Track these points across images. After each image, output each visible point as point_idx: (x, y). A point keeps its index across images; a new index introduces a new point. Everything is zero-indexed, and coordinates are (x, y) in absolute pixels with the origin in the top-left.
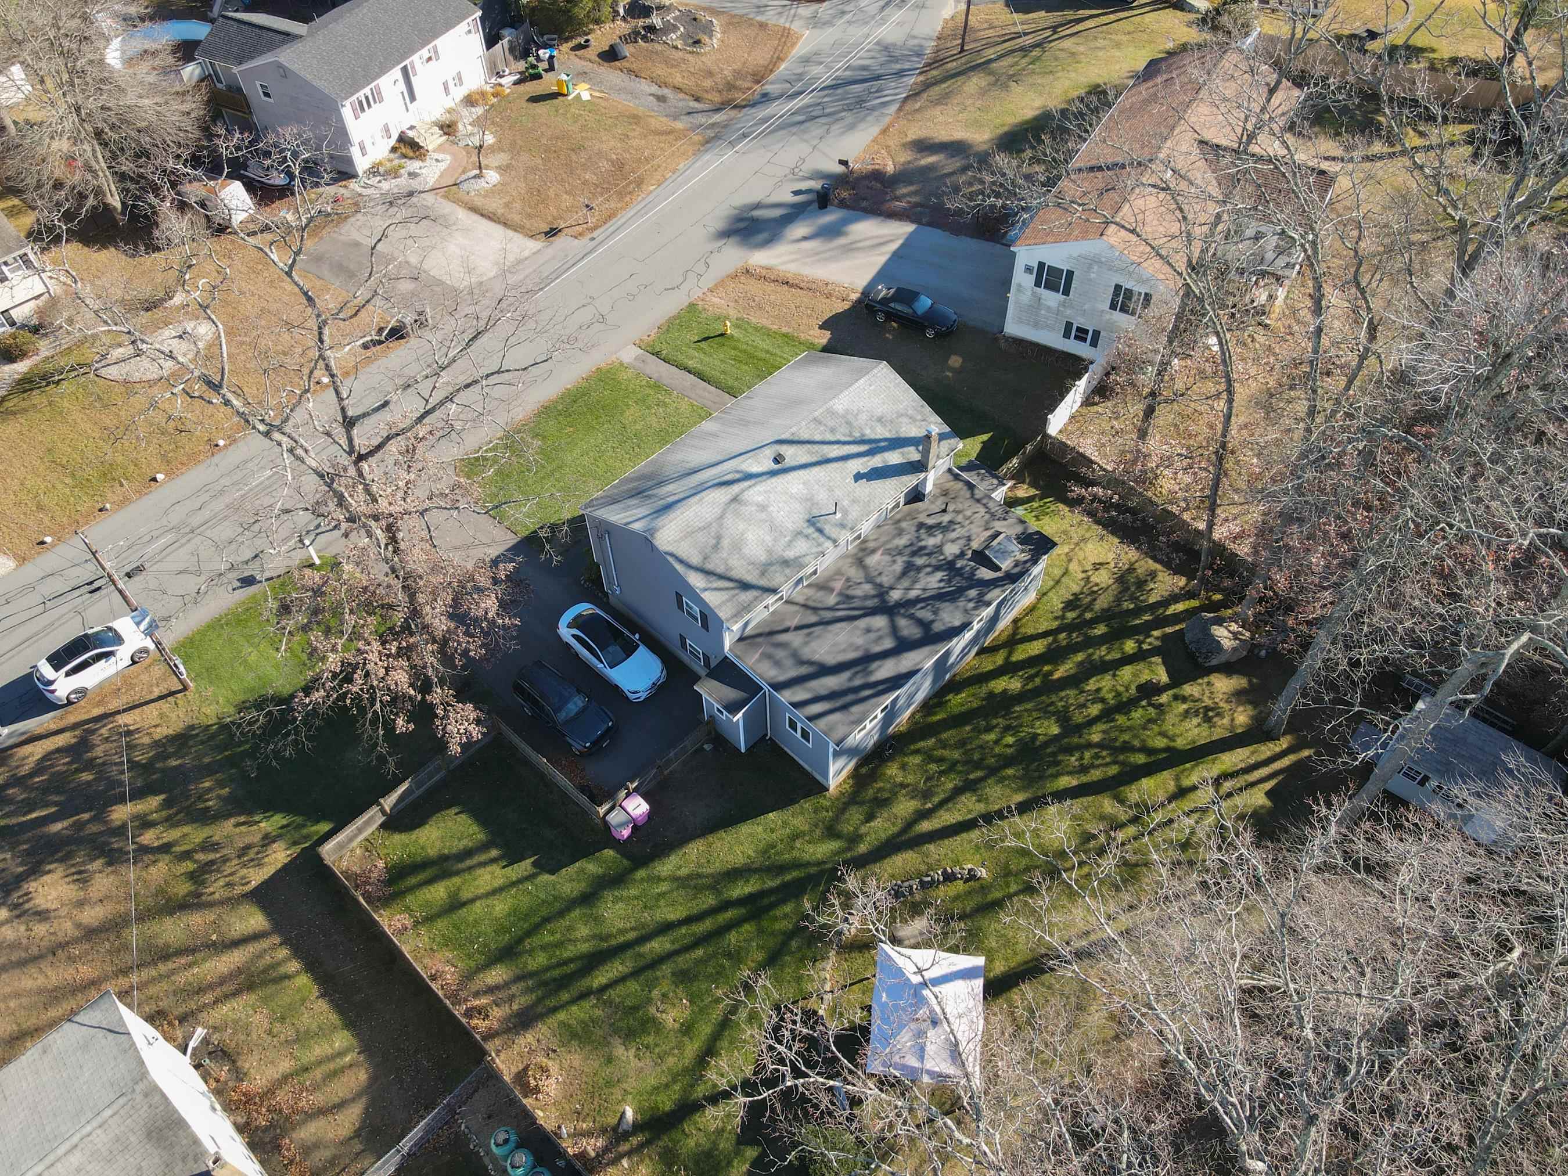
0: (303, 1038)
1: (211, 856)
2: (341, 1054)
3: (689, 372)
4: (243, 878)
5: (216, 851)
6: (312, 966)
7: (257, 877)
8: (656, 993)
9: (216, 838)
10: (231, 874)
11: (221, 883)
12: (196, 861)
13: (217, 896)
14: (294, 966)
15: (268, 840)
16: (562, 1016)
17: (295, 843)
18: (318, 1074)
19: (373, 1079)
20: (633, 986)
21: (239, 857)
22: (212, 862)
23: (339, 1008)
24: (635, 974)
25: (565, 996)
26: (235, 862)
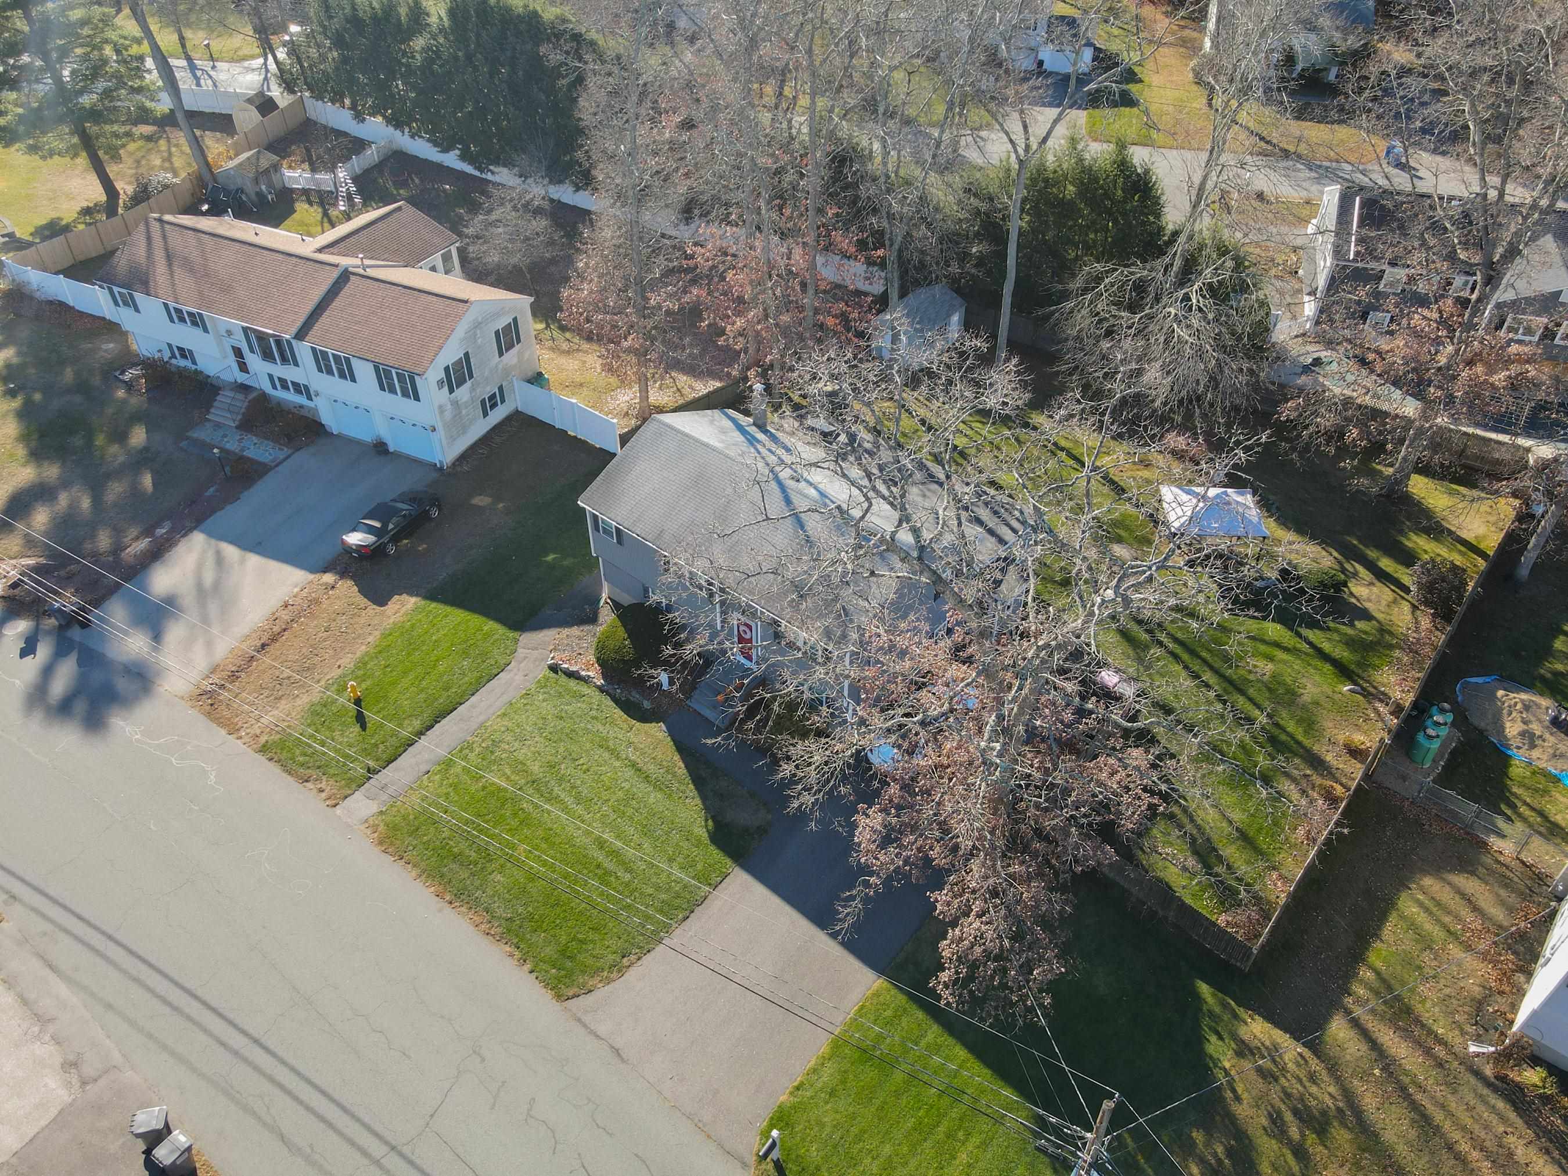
0: (1426, 943)
1: (1288, 1117)
2: (1421, 904)
3: (430, 727)
4: (1299, 1065)
5: (1279, 1113)
6: (1357, 955)
7: (1291, 1049)
8: (1251, 677)
9: (1264, 1121)
10: (1300, 1081)
11: (1314, 1089)
12: (1303, 1135)
13: (1332, 1089)
14: (1366, 974)
15: (1244, 1050)
16: (1300, 738)
17: (1236, 1016)
18: (1447, 919)
19: (1425, 872)
20: (1251, 691)
21: (1276, 1080)
22: (1296, 1112)
23: (1383, 917)
24: (1242, 692)
25: (1283, 737)
26: (1283, 1081)
